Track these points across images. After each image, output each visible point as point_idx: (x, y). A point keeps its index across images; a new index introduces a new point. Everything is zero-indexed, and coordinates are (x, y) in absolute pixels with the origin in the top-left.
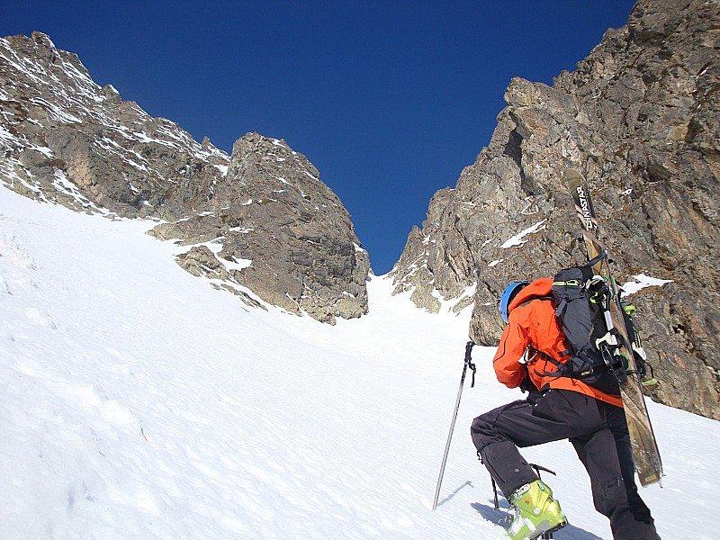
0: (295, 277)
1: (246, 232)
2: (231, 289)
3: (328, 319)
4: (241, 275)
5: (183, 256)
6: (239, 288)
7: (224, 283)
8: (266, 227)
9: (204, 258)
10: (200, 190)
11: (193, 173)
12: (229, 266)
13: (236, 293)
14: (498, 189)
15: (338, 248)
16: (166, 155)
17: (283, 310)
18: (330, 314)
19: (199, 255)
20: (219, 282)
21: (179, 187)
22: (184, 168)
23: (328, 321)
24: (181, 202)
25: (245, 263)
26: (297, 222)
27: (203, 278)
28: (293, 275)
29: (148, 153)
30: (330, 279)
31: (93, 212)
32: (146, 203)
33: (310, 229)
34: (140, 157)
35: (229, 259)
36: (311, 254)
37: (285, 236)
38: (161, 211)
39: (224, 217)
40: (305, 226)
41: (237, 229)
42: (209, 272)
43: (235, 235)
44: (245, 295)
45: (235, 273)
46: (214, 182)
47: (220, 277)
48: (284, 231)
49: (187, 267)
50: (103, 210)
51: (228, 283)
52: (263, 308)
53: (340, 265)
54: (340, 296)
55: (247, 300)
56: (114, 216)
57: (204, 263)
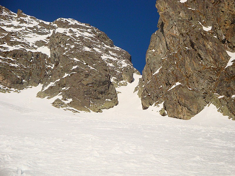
0: (86, 100)
1: (68, 89)
2: (69, 109)
3: (99, 111)
4: (70, 104)
5: (53, 103)
6: (71, 108)
7: (66, 108)
8: (74, 85)
9: (59, 102)
10: (42, 68)
11: (36, 60)
12: (66, 102)
13: (70, 110)
14: (160, 45)
15: (101, 84)
16: (22, 55)
17: (85, 111)
18: (100, 109)
19: (57, 102)
20: (65, 108)
21: (33, 69)
22: (32, 59)
23: (100, 112)
24: (37, 76)
25: (70, 100)
26: (84, 79)
27: (61, 108)
28: (86, 99)
29: (14, 56)
30: (100, 96)
31: (10, 91)
32: (24, 81)
33: (89, 80)
34: (13, 60)
35: (65, 100)
36: (91, 90)
37: (81, 86)
38: (31, 82)
39: (59, 84)
40: (87, 80)
41: (64, 88)
42: (61, 106)
43: (64, 91)
44: (73, 110)
45: (68, 104)
46: (46, 62)
47: (64, 107)
48: (80, 84)
49: (56, 106)
50: (12, 89)
51: (67, 108)
52: (79, 112)
53: (103, 90)
54: (104, 102)
55: (74, 111)
56: (17, 91)
57: (60, 104)
